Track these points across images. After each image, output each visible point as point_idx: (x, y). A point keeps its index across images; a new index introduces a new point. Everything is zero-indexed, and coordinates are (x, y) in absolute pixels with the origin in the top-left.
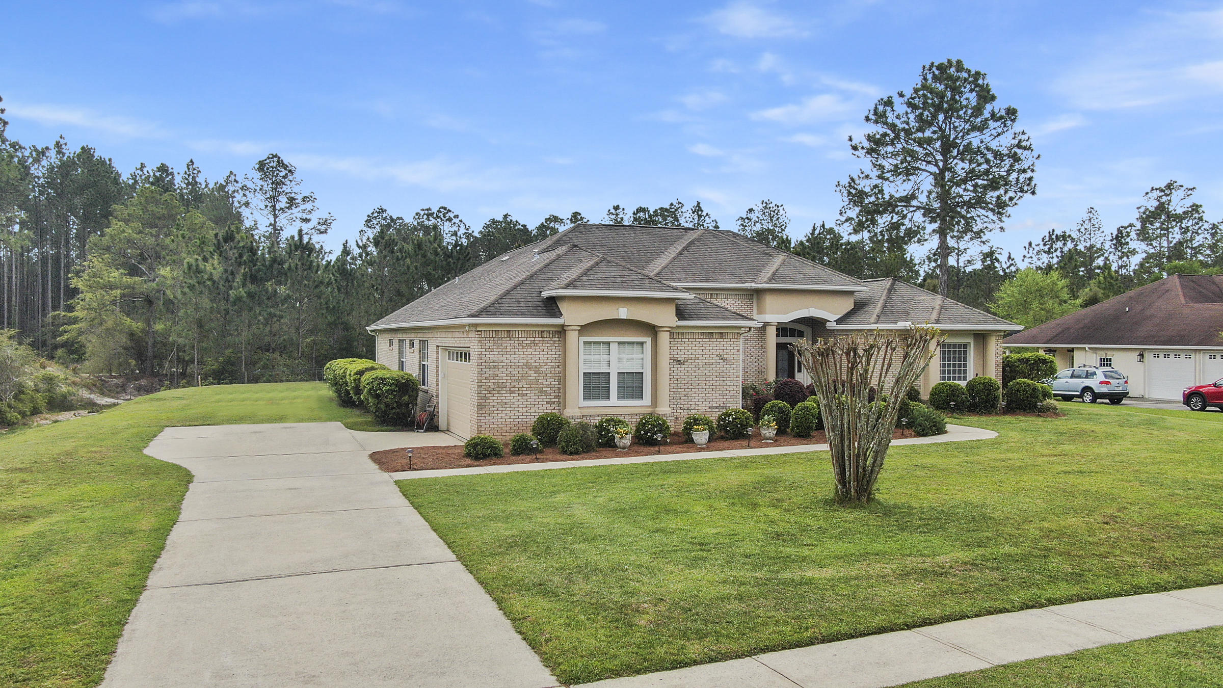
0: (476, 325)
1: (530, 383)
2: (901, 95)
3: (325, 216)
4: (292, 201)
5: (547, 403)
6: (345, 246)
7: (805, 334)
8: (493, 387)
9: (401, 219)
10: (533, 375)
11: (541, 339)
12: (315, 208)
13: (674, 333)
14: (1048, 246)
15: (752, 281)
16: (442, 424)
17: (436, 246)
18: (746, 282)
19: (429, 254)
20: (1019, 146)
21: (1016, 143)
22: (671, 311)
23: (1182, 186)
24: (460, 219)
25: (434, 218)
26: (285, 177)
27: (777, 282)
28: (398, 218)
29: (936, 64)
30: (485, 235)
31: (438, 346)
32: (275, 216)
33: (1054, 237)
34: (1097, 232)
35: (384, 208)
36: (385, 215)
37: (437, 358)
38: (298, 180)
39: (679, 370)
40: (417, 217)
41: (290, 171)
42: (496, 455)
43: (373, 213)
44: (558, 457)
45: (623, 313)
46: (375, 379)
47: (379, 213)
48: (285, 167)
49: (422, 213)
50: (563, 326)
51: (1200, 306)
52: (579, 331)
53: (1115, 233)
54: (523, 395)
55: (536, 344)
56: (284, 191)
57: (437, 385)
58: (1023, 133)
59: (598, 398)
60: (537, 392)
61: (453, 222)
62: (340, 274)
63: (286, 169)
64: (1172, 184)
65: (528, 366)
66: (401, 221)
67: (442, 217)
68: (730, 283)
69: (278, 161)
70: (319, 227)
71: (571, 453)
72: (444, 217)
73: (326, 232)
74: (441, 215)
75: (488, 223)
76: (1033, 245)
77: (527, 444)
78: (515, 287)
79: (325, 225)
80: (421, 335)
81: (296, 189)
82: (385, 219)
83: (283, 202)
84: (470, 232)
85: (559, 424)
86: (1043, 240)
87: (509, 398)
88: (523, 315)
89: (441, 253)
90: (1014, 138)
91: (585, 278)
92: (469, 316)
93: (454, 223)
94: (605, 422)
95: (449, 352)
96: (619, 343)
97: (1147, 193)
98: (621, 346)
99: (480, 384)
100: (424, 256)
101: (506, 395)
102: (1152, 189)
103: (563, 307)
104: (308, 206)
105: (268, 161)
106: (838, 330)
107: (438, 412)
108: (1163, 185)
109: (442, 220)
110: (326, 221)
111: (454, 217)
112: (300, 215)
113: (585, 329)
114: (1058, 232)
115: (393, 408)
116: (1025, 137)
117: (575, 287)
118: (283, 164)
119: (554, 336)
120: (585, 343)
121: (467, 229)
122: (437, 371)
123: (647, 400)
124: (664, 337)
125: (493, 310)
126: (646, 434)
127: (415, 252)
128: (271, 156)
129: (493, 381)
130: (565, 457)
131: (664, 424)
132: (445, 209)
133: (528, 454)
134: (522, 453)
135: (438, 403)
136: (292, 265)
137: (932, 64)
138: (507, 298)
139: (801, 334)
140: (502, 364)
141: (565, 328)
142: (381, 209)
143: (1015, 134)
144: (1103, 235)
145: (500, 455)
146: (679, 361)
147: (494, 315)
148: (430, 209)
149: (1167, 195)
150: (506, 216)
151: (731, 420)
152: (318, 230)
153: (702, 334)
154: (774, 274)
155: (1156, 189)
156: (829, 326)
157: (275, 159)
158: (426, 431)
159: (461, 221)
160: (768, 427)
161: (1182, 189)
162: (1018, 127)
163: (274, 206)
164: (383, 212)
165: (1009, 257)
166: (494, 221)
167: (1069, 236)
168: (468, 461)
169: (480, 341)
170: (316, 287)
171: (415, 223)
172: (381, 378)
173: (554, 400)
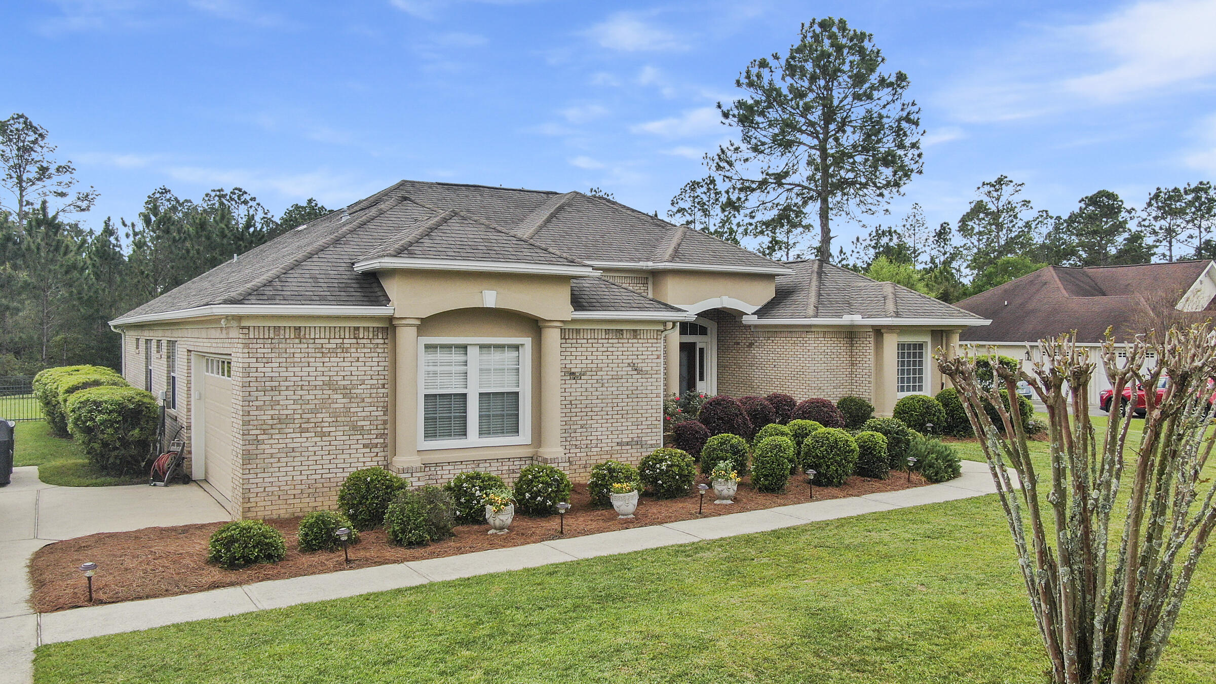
0: (239, 318)
1: (335, 415)
2: (776, 57)
3: (86, 190)
4: (43, 170)
5: (365, 446)
6: (107, 224)
7: (709, 332)
8: (271, 422)
9: (190, 201)
10: (340, 401)
11: (354, 341)
12: (73, 181)
13: (569, 331)
14: (874, 241)
15: (648, 260)
16: (197, 472)
17: (224, 226)
18: (640, 260)
19: (214, 236)
20: (908, 119)
21: (904, 116)
22: (563, 295)
23: (1011, 181)
24: (257, 202)
25: (228, 200)
26: (35, 142)
27: (682, 261)
28: (186, 201)
29: (818, 20)
30: (286, 220)
31: (189, 351)
32: (22, 189)
33: (880, 232)
34: (920, 228)
35: (168, 188)
36: (168, 196)
37: (189, 368)
38: (52, 146)
39: (576, 388)
40: (207, 199)
41: (41, 135)
42: (269, 557)
43: (153, 194)
44: (390, 552)
45: (490, 298)
46: (84, 403)
47: (162, 193)
48: (35, 130)
49: (213, 194)
50: (391, 319)
51: (1085, 299)
52: (419, 328)
53: (938, 228)
54: (323, 435)
55: (345, 350)
56: (33, 160)
57: (189, 410)
58: (913, 104)
59: (449, 435)
60: (347, 428)
61: (249, 205)
62: (101, 257)
63: (35, 133)
64: (1002, 180)
65: (330, 385)
66: (189, 204)
67: (236, 199)
68: (619, 261)
69: (25, 123)
70: (79, 203)
71: (410, 545)
72: (239, 199)
73: (88, 210)
74: (235, 197)
75: (291, 209)
76: (860, 240)
77: (329, 532)
78: (310, 256)
79: (86, 201)
80: (168, 333)
81: (49, 157)
82: (169, 200)
83: (32, 171)
84: (269, 216)
85: (387, 488)
86: (870, 235)
87: (299, 441)
88: (323, 300)
89: (229, 235)
90: (902, 110)
91: (427, 241)
92: (225, 302)
93: (251, 207)
94: (466, 480)
95: (207, 359)
96: (482, 347)
97: (979, 188)
98: (485, 350)
99: (246, 418)
100: (208, 238)
101: (293, 435)
102: (984, 184)
103: (392, 288)
104: (65, 178)
105: (11, 122)
106: (756, 326)
107: (190, 452)
108: (993, 180)
109: (236, 202)
110: (87, 196)
111: (251, 199)
112: (55, 188)
113: (427, 324)
114: (885, 227)
115: (115, 448)
116: (915, 109)
117: (412, 255)
118: (32, 126)
119: (376, 336)
120: (428, 347)
121: (266, 214)
122: (189, 389)
123: (525, 436)
124: (552, 337)
125: (269, 291)
126: (534, 498)
127: (197, 233)
128: (16, 116)
129: (272, 412)
130: (402, 552)
131: (562, 480)
132: (240, 190)
133: (332, 551)
134: (320, 548)
135: (190, 438)
136: (32, 244)
137: (814, 20)
138: (297, 273)
139: (703, 331)
140: (287, 384)
141: (395, 322)
142: (164, 189)
143: (903, 105)
144: (927, 231)
145: (279, 556)
146: (574, 373)
147: (271, 300)
148: (222, 190)
149: (997, 191)
150: (310, 201)
151: (664, 467)
152: (78, 207)
153: (607, 331)
154: (676, 250)
155: (987, 184)
156: (746, 320)
157: (22, 120)
158: (166, 486)
159: (259, 204)
160: (727, 480)
161: (1012, 184)
162: (907, 95)
163: (20, 178)
164: (166, 192)
165: (841, 251)
166: (297, 207)
167: (895, 232)
168: (215, 574)
169: (246, 345)
170: (67, 272)
171: (205, 205)
172: (95, 402)
173: (376, 441)
